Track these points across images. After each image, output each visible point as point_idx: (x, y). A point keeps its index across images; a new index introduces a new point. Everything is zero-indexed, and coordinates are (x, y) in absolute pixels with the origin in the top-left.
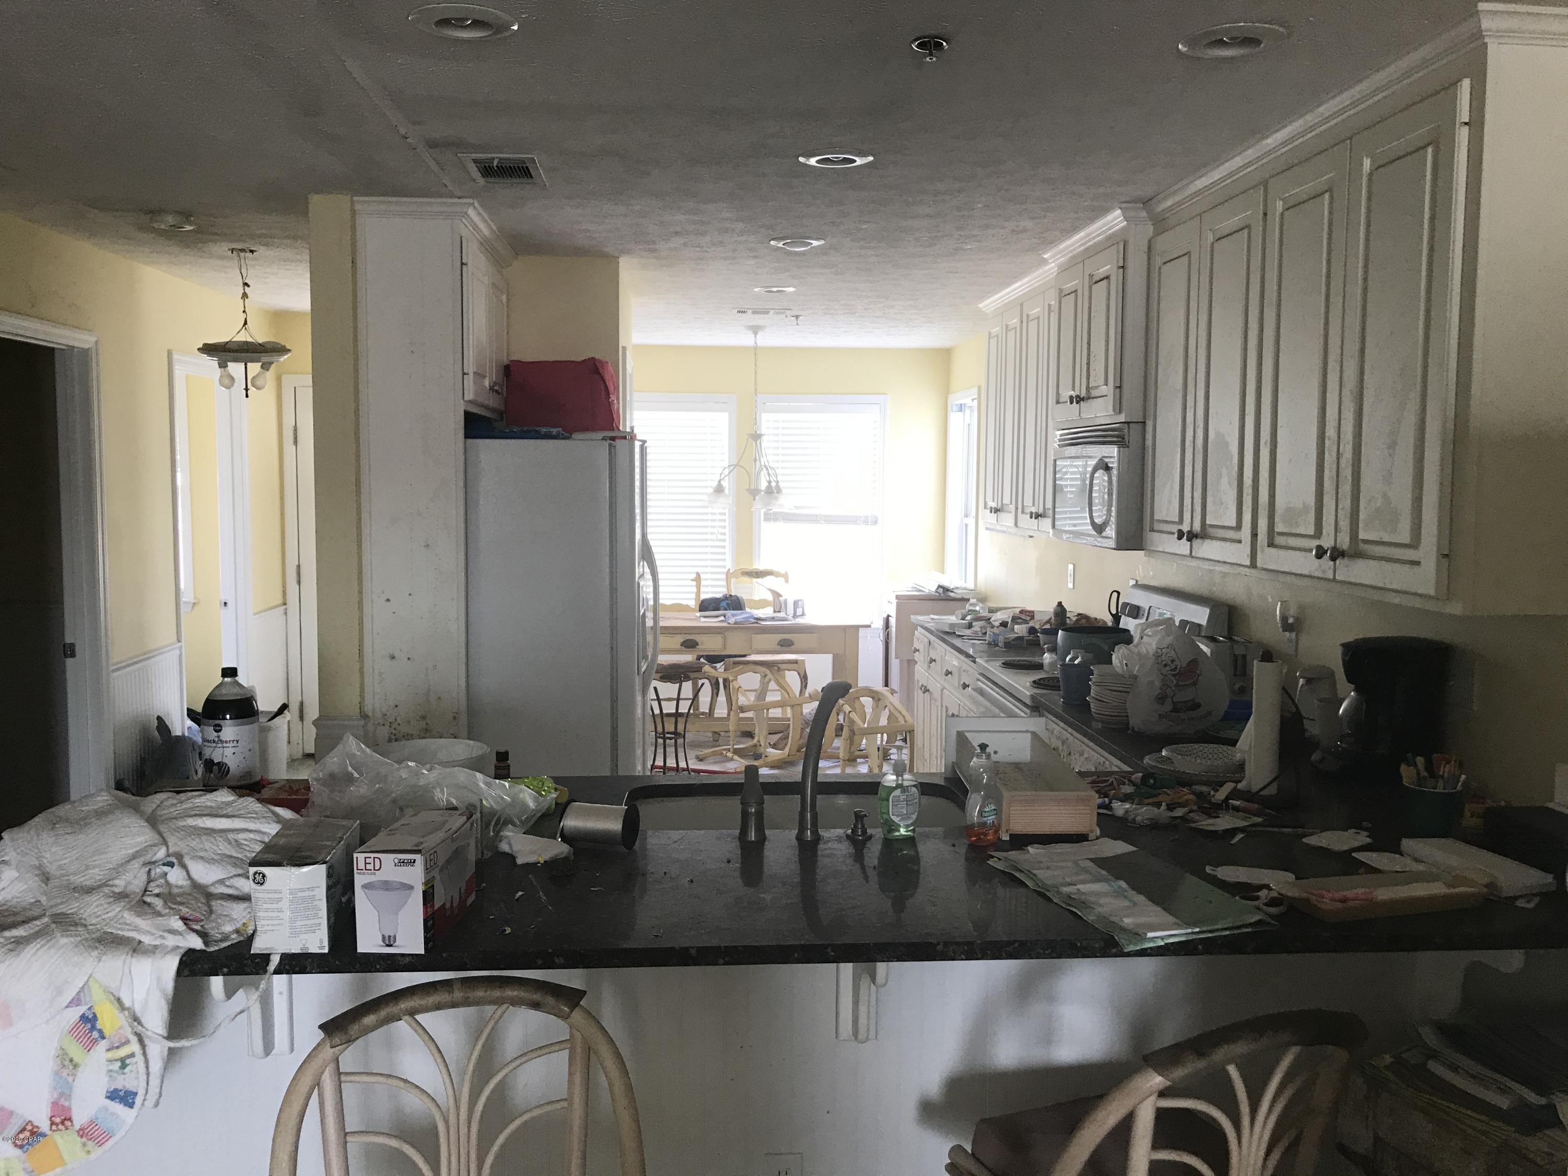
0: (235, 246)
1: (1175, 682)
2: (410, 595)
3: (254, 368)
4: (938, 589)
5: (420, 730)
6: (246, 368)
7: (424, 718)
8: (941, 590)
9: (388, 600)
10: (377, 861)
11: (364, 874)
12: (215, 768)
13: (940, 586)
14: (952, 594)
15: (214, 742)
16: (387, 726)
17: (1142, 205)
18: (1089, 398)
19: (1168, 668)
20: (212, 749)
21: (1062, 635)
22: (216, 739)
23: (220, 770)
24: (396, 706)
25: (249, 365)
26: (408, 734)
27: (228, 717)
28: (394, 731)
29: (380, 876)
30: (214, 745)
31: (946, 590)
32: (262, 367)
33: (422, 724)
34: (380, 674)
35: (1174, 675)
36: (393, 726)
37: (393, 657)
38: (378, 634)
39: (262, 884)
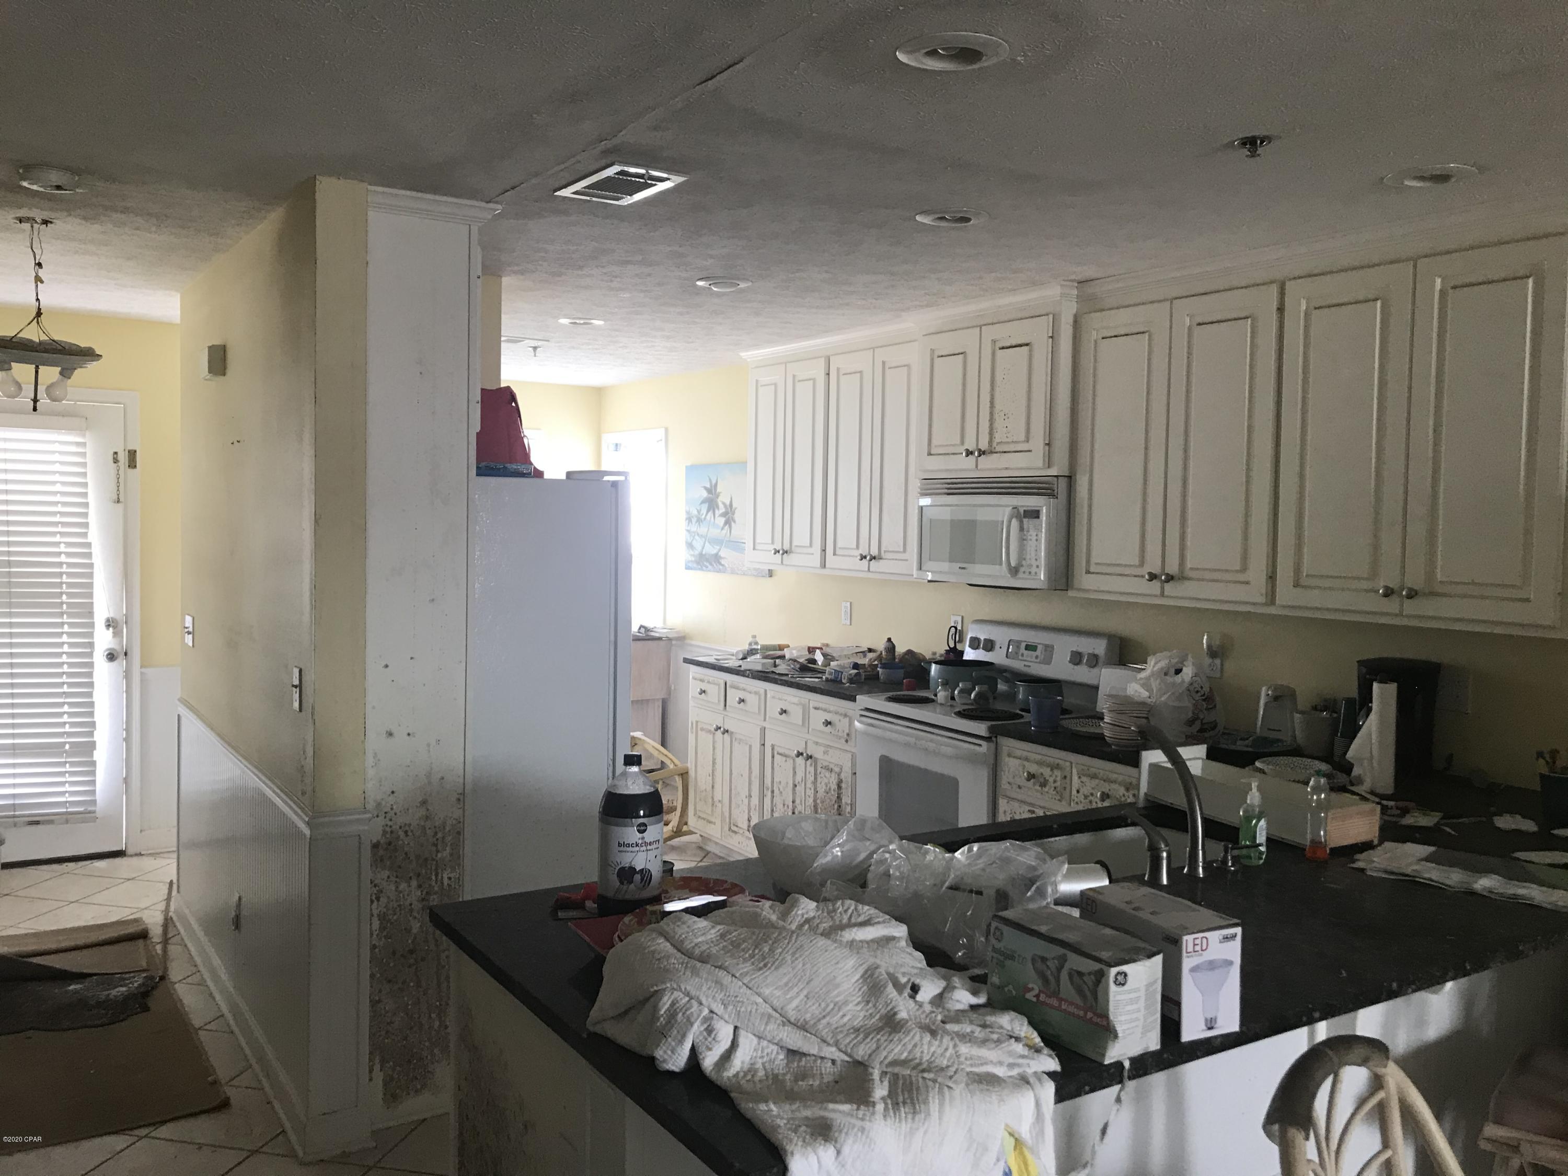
0: (23, 213)
1: (1205, 706)
2: (412, 658)
3: (49, 373)
4: (640, 628)
5: (420, 819)
6: (37, 372)
7: (424, 802)
8: (643, 630)
9: (387, 666)
10: (1205, 940)
11: (1192, 956)
12: (637, 877)
13: (641, 627)
14: (653, 634)
15: (637, 845)
16: (381, 818)
17: (1076, 285)
18: (992, 452)
19: (1199, 694)
20: (635, 854)
21: (935, 669)
22: (640, 842)
23: (642, 879)
24: (393, 792)
25: (42, 369)
26: (406, 824)
27: (642, 813)
28: (390, 823)
29: (1208, 956)
30: (637, 849)
31: (647, 630)
32: (61, 373)
33: (422, 812)
34: (375, 755)
35: (1204, 700)
36: (388, 816)
37: (390, 734)
38: (374, 708)
39: (1123, 985)
